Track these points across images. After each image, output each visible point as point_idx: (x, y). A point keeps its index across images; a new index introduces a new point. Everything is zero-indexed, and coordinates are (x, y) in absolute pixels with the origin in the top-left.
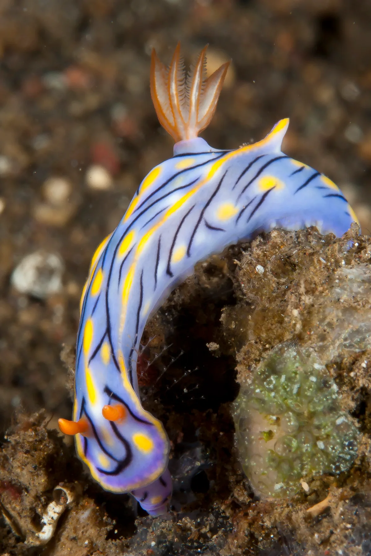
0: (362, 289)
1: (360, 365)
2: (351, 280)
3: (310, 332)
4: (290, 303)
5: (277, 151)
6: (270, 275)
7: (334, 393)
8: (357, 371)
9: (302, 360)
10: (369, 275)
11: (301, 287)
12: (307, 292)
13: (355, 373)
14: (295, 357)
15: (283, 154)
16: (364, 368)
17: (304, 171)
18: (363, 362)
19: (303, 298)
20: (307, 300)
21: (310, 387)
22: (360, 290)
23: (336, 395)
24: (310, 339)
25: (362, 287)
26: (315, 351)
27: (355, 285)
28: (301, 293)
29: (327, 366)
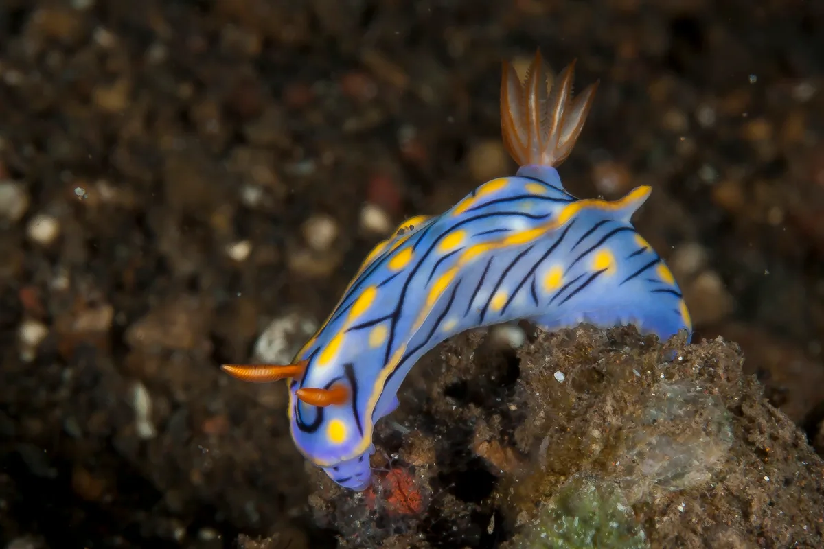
0: (683, 412)
1: (676, 508)
2: (670, 399)
3: (615, 462)
4: (592, 424)
5: (626, 221)
6: (569, 389)
7: (640, 542)
8: (671, 515)
9: (602, 497)
10: (693, 394)
11: (606, 404)
12: (614, 412)
13: (669, 518)
14: (593, 493)
15: (630, 225)
16: (680, 512)
17: (644, 253)
18: (680, 504)
19: (609, 419)
20: (613, 420)
21: (610, 533)
22: (680, 412)
23: (643, 545)
24: (615, 471)
25: (684, 409)
26: (620, 486)
27: (675, 406)
28: (607, 412)
29: (634, 507)
